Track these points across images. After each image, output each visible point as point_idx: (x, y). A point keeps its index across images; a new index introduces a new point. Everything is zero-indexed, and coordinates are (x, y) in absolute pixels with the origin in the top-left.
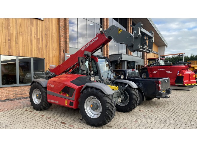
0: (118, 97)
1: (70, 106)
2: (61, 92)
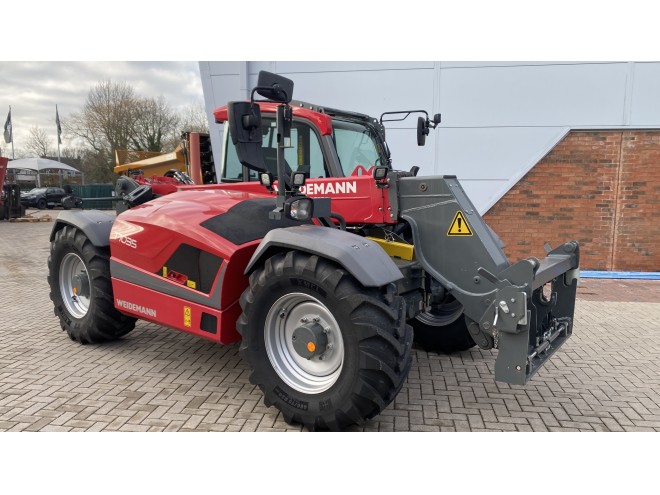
0: (421, 290)
1: (202, 332)
2: (165, 269)
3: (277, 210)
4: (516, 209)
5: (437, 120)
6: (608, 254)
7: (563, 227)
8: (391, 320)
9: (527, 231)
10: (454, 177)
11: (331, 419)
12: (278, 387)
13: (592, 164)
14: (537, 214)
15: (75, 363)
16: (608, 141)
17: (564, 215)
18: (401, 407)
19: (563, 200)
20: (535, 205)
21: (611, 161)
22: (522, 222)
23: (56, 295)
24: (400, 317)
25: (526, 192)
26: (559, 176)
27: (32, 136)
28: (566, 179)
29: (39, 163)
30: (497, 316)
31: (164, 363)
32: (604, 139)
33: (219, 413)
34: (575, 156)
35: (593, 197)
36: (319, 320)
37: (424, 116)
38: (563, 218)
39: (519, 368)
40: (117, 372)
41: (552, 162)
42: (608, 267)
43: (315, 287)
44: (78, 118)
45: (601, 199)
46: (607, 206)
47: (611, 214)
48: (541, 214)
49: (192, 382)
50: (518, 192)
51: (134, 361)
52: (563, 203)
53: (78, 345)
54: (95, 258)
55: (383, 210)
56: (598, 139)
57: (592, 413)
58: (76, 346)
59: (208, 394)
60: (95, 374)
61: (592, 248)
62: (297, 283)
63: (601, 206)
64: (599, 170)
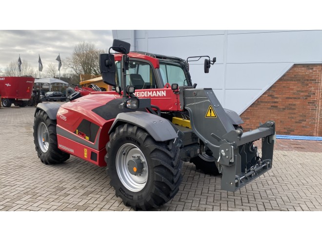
0: (198, 144)
1: (91, 161)
2: (77, 130)
3: (122, 104)
4: (266, 104)
5: (214, 60)
6: (314, 127)
7: (290, 113)
8: (170, 158)
9: (271, 115)
10: (211, 89)
11: (142, 204)
12: (121, 188)
13: (306, 82)
14: (276, 107)
15: (40, 173)
16: (314, 70)
17: (291, 107)
18: (182, 200)
19: (290, 100)
20: (275, 102)
21: (316, 80)
22: (269, 110)
23: (36, 142)
24: (175, 156)
25: (271, 96)
26: (288, 87)
27: (49, 68)
28: (292, 89)
29: (51, 80)
30: (220, 157)
31: (79, 175)
32: (312, 69)
33: (96, 199)
34: (297, 78)
35: (306, 99)
36: (140, 157)
37: (208, 58)
38: (291, 109)
39: (231, 183)
40: (57, 178)
41: (285, 80)
42: (315, 134)
43: (136, 141)
44: (69, 59)
45: (311, 99)
46: (314, 103)
47: (316, 107)
48: (279, 107)
49: (88, 184)
50: (267, 96)
51: (66, 173)
52: (290, 101)
53: (44, 164)
54: (51, 125)
55: (177, 104)
56: (309, 69)
57: (278, 208)
58: (43, 165)
59: (94, 190)
60: (47, 179)
61: (306, 124)
62: (129, 139)
63: (311, 103)
64: (310, 85)
